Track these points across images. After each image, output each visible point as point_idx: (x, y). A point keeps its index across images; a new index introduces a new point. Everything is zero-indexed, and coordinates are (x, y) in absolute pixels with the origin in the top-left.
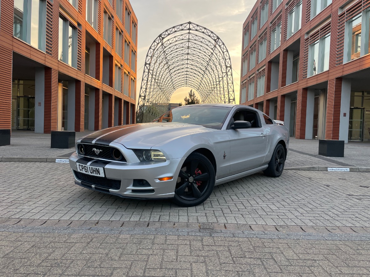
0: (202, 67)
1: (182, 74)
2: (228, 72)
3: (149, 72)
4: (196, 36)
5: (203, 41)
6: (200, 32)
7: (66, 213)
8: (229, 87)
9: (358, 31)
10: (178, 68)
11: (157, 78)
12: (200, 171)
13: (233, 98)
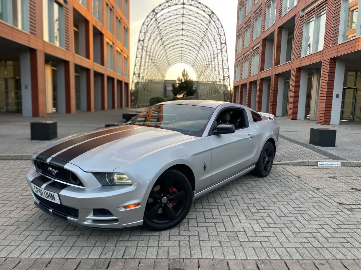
0: (197, 43)
1: (178, 50)
2: (223, 48)
3: (142, 49)
4: (191, 10)
5: (198, 16)
6: (195, 7)
7: (18, 246)
8: (224, 65)
9: (354, 6)
10: (173, 44)
11: (151, 55)
12: (175, 189)
13: (227, 76)
